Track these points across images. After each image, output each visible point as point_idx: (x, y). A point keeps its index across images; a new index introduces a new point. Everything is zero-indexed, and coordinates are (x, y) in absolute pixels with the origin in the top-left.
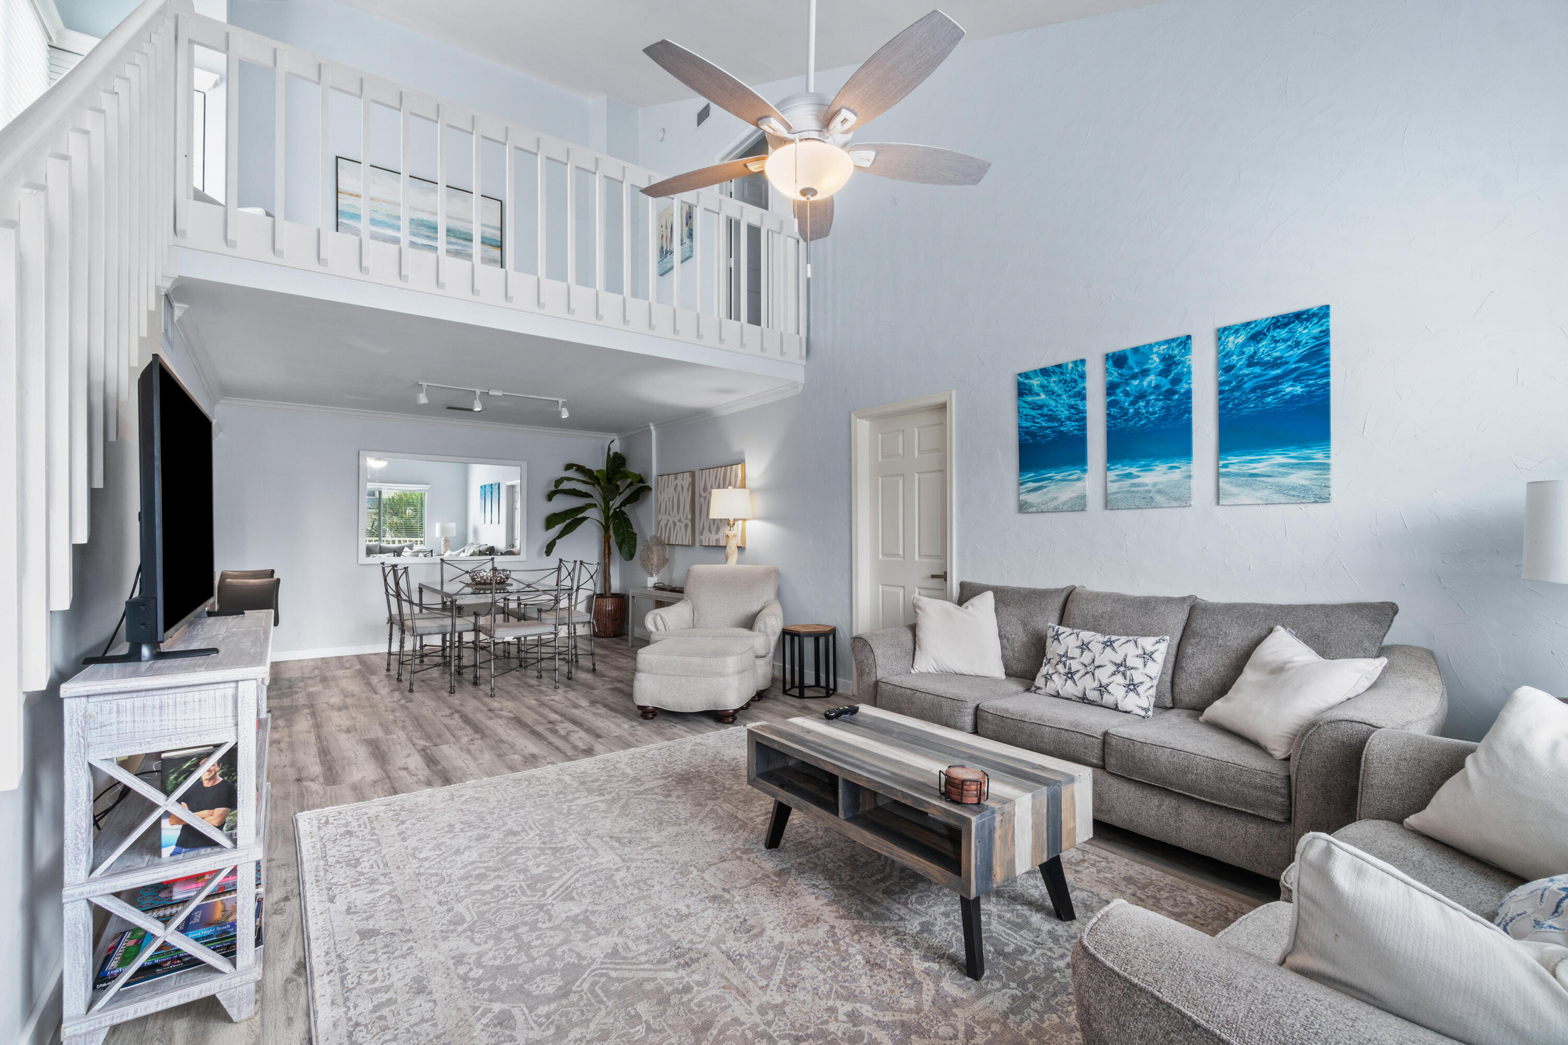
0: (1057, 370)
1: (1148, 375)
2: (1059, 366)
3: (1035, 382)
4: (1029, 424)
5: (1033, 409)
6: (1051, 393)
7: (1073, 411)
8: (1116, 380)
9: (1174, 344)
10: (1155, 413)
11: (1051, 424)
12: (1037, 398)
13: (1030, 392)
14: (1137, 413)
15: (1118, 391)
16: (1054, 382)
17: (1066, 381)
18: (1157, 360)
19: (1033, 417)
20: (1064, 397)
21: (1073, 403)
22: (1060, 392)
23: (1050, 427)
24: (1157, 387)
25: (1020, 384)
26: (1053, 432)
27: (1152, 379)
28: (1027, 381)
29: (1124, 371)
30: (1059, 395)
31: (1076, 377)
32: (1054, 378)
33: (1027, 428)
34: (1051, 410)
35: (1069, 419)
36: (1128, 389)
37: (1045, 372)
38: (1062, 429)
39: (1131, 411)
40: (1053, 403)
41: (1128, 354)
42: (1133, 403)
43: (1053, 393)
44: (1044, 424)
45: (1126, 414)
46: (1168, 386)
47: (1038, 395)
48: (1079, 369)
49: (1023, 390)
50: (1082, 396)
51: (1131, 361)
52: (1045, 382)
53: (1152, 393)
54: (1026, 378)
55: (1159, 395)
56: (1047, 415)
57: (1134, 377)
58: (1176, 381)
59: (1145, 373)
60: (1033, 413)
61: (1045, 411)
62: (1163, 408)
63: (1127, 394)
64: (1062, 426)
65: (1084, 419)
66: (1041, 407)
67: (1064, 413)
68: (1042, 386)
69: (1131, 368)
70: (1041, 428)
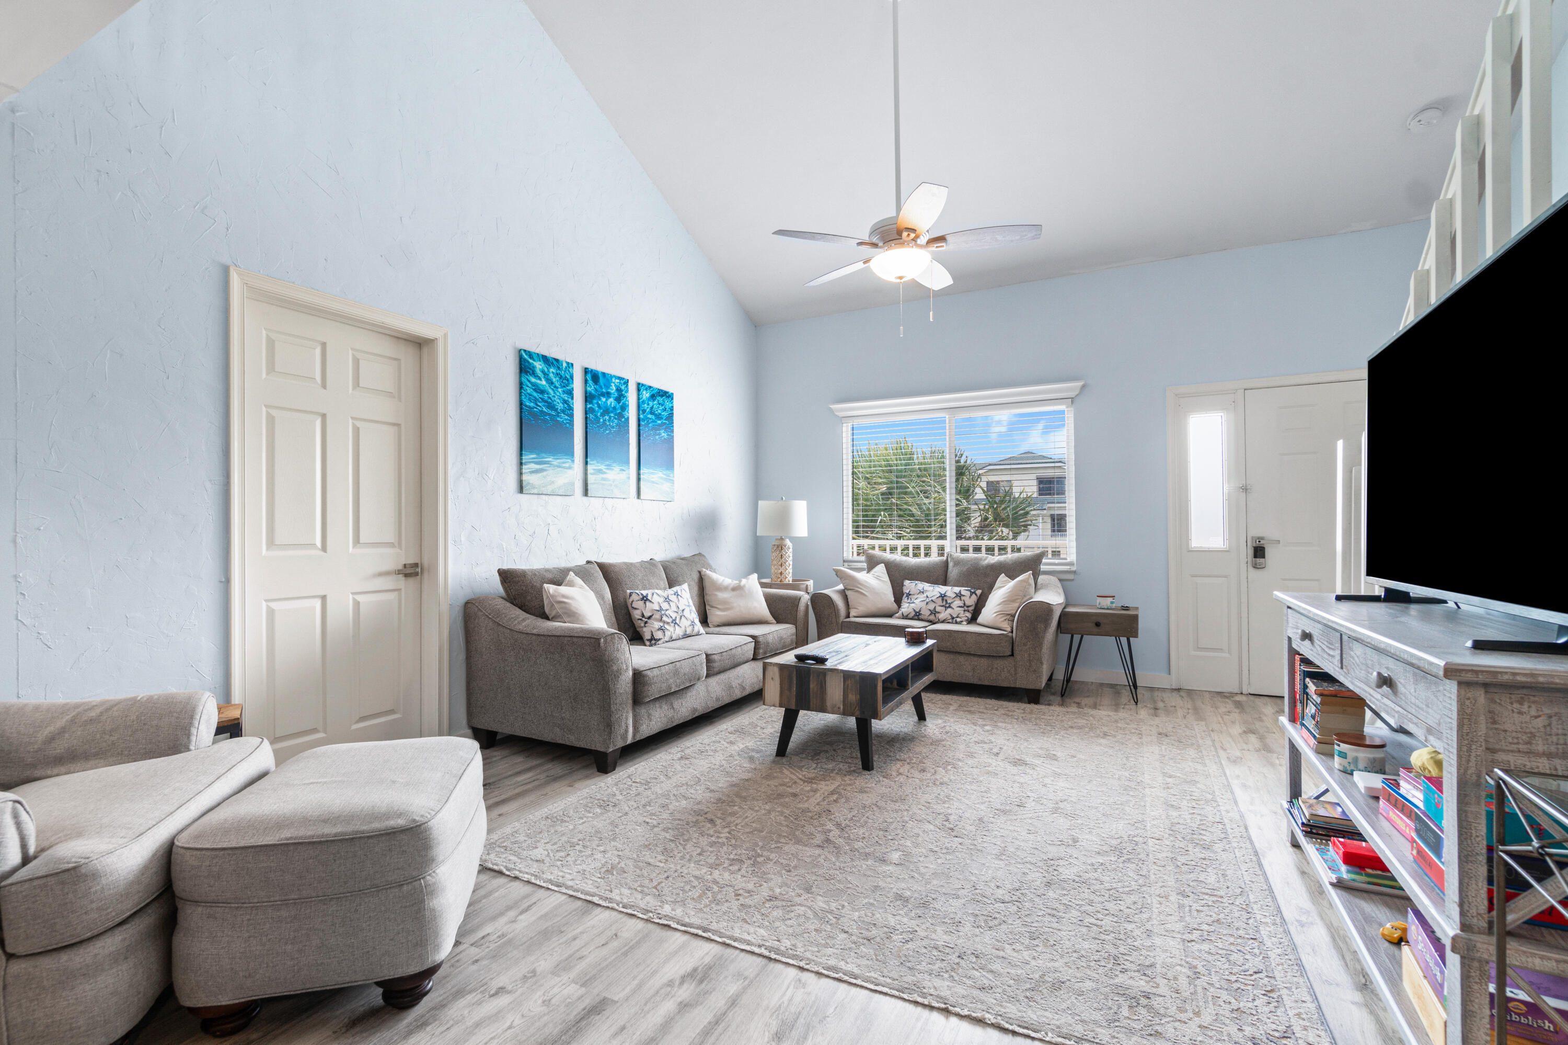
0: (555, 363)
2: (557, 360)
3: (539, 366)
4: (532, 405)
5: (535, 390)
6: (550, 382)
7: (566, 406)
9: (622, 382)
12: (538, 381)
13: (534, 374)
15: (595, 401)
18: (615, 389)
19: (536, 400)
20: (560, 390)
22: (557, 384)
23: (549, 414)
24: (614, 408)
25: (521, 359)
26: (551, 419)
27: (611, 402)
28: (531, 361)
30: (557, 388)
31: (569, 377)
32: (552, 370)
33: (530, 407)
34: (549, 398)
37: (545, 359)
38: (558, 419)
39: (601, 420)
41: (600, 375)
42: (603, 415)
43: (552, 383)
44: (544, 409)
45: (598, 422)
47: (540, 379)
49: (524, 366)
51: (602, 381)
52: (546, 370)
53: (612, 412)
54: (531, 358)
57: (603, 395)
60: (535, 394)
63: (599, 406)
64: (558, 416)
66: (542, 392)
67: (560, 406)
68: (543, 372)
69: (601, 387)
70: (542, 412)
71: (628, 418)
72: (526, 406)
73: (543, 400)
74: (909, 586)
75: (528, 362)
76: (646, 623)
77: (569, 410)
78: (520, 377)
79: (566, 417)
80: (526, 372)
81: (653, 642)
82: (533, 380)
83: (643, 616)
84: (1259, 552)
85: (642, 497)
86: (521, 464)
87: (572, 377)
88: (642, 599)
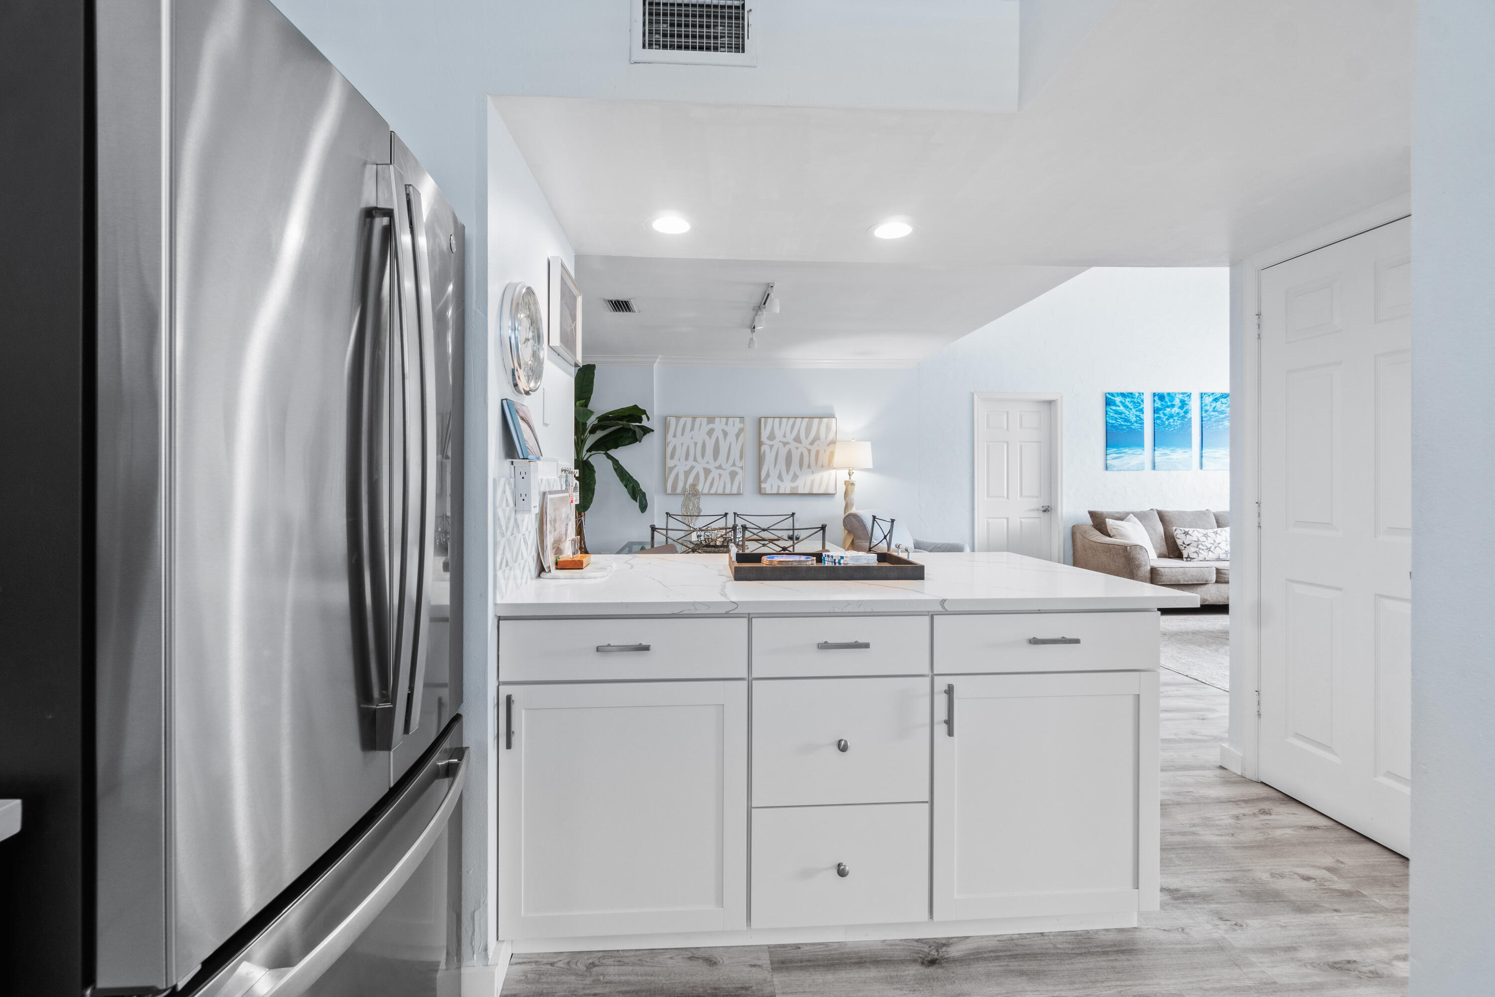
0: (1130, 395)
1: (1174, 407)
2: (1131, 394)
3: (1118, 400)
4: (1114, 422)
5: (1116, 413)
6: (1126, 407)
7: (1138, 418)
8: (1160, 407)
9: (1185, 395)
10: (1177, 426)
11: (1126, 424)
12: (1118, 408)
13: (1115, 404)
14: (1169, 424)
15: (1161, 412)
16: (1128, 401)
17: (1135, 402)
18: (1179, 401)
19: (1116, 419)
20: (1133, 410)
21: (1138, 414)
22: (1132, 407)
23: (1126, 425)
24: (1178, 413)
25: (1107, 398)
26: (1127, 428)
27: (1175, 410)
28: (1113, 398)
29: (1163, 403)
30: (1131, 409)
31: (1140, 401)
32: (1128, 399)
33: (1112, 424)
34: (1126, 416)
35: (1136, 422)
36: (1165, 412)
37: (1123, 395)
38: (1132, 427)
39: (1167, 423)
40: (1127, 412)
41: (1165, 395)
42: (1168, 419)
43: (1128, 407)
44: (1122, 423)
45: (1164, 424)
46: (1183, 414)
47: (1119, 406)
48: (1141, 397)
49: (1108, 402)
50: (1142, 411)
51: (1167, 399)
52: (1123, 401)
53: (1176, 416)
54: (1112, 396)
55: (1179, 417)
56: (1124, 418)
57: (1168, 407)
58: (1186, 412)
59: (1173, 406)
60: (1116, 416)
61: (1123, 416)
62: (1181, 424)
63: (1165, 415)
64: (1132, 425)
65: (1143, 423)
66: (1121, 413)
67: (1133, 419)
68: (1121, 402)
69: (1166, 402)
70: (1121, 424)
71: (1191, 418)
72: (1110, 423)
73: (1121, 418)
75: (1111, 399)
76: (1185, 547)
77: (1140, 421)
78: (1106, 408)
79: (1138, 425)
80: (1110, 405)
81: (1189, 559)
82: (1114, 408)
83: (1184, 543)
85: (1203, 468)
86: (1107, 455)
87: (1142, 401)
88: (1185, 533)
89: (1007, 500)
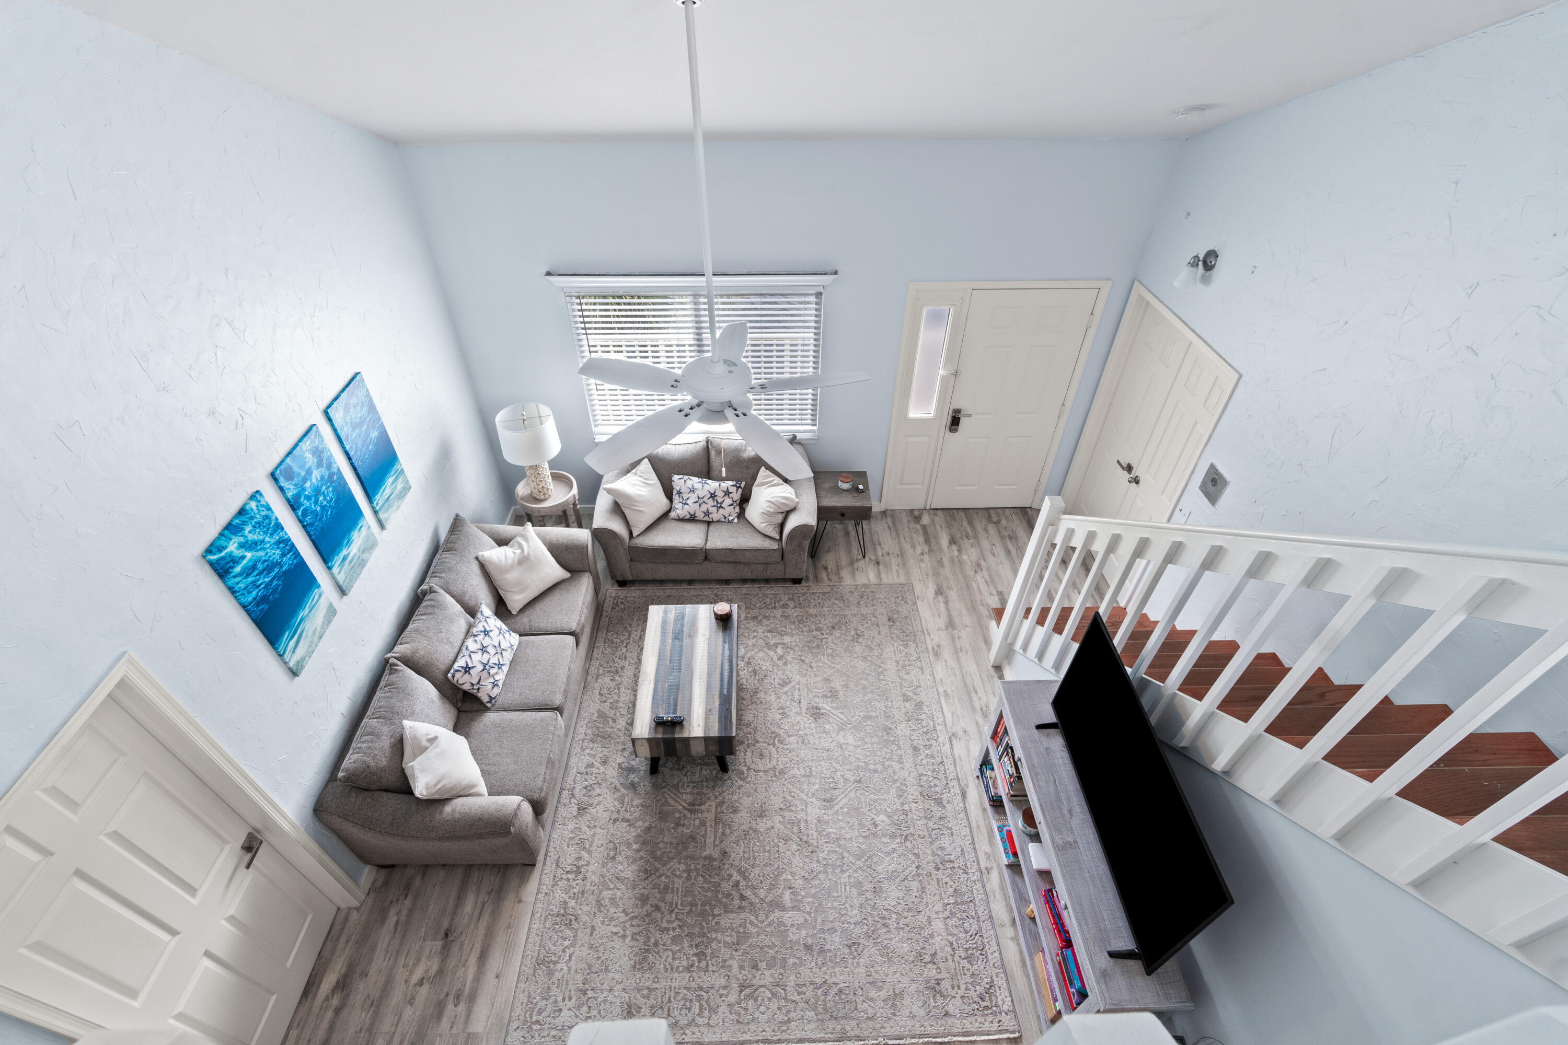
1: (312, 472)
3: (232, 547)
5: (248, 575)
7: (282, 545)
8: (295, 492)
10: (331, 499)
11: (273, 574)
12: (244, 562)
13: (235, 561)
14: (323, 507)
16: (250, 532)
17: (259, 523)
18: (310, 456)
21: (278, 537)
22: (261, 538)
23: (274, 578)
26: (279, 579)
28: (223, 554)
29: (296, 480)
30: (262, 541)
33: (255, 599)
34: (265, 561)
35: (283, 555)
36: (307, 493)
38: (284, 569)
40: (262, 553)
42: (316, 503)
44: (267, 580)
45: (317, 515)
46: (327, 473)
47: (243, 557)
50: (279, 527)
52: (242, 539)
53: (322, 485)
54: (221, 551)
55: (326, 484)
56: (264, 569)
59: (309, 472)
60: (250, 579)
61: (260, 566)
62: (333, 491)
63: (308, 498)
64: (282, 567)
65: (293, 546)
66: (254, 567)
67: (276, 554)
68: (242, 546)
71: (339, 469)
72: (250, 603)
73: (260, 574)
74: (678, 481)
75: (222, 558)
76: (478, 689)
77: (287, 545)
78: (224, 582)
79: (289, 556)
80: (227, 572)
81: (493, 701)
82: (238, 569)
83: (472, 685)
84: (955, 422)
85: (385, 526)
86: (280, 656)
87: (269, 509)
88: (466, 672)
89: (178, 938)
